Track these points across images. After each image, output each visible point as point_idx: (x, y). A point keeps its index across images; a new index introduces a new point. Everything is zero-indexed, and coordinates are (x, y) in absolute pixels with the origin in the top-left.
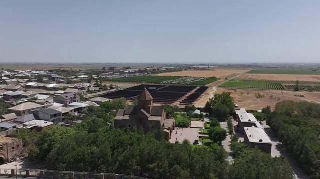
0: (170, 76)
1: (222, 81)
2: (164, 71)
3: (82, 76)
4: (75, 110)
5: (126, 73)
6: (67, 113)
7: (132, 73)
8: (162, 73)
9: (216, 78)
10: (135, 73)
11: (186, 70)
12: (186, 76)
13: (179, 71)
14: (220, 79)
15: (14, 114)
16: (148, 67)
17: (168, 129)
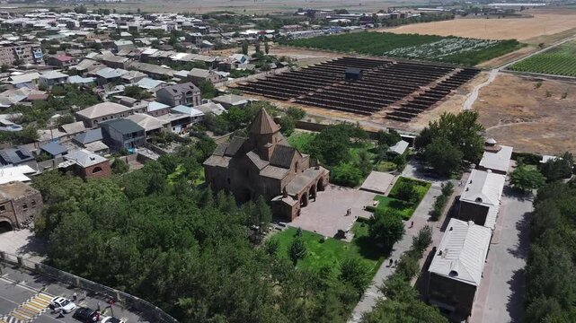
0: (417, 35)
1: (527, 53)
2: (414, 20)
3: (249, 32)
4: (174, 123)
5: (333, 24)
6: (157, 130)
7: (344, 24)
8: (406, 23)
9: (518, 43)
10: (350, 24)
11: (464, 15)
12: (451, 37)
13: (447, 18)
14: (525, 45)
15: (81, 123)
16: (381, 11)
17: (295, 198)
